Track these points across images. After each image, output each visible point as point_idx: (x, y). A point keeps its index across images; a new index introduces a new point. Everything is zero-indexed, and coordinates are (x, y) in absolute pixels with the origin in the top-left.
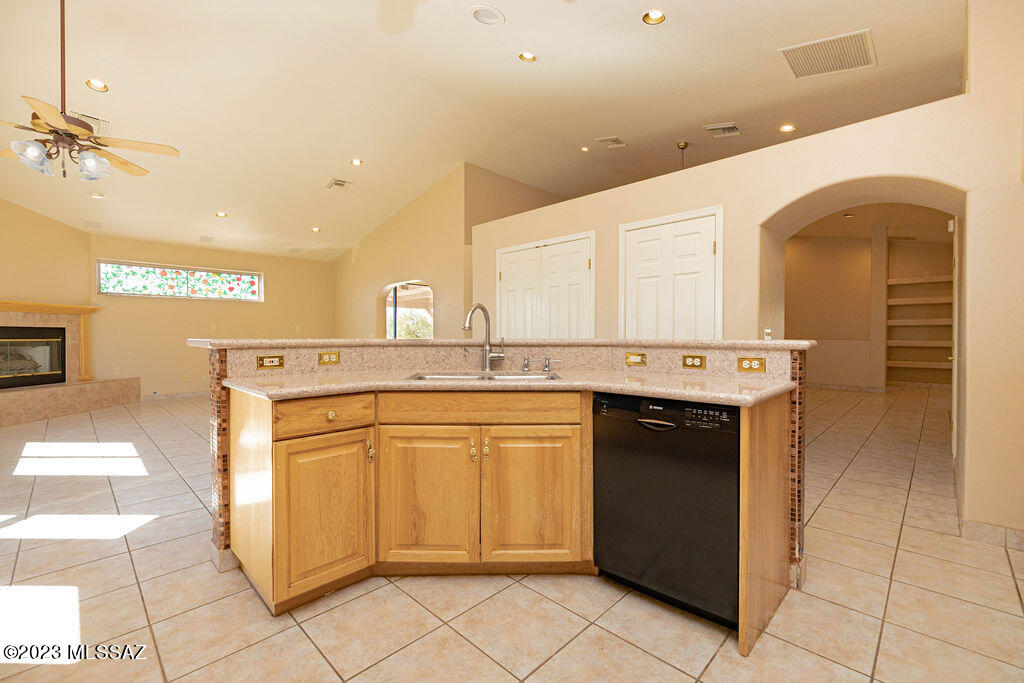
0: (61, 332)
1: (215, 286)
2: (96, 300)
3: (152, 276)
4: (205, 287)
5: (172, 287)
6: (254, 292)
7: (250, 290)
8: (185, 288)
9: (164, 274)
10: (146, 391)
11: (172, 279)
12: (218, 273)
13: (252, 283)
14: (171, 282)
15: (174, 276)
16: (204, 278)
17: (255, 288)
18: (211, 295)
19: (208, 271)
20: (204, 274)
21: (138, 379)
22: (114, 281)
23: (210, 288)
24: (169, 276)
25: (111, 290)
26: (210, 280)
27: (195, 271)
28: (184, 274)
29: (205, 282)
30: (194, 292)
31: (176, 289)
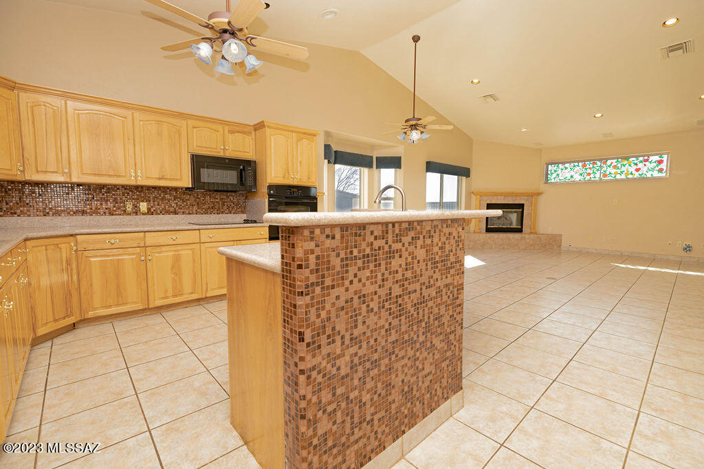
0: (521, 206)
1: (624, 169)
2: (543, 187)
3: (577, 168)
4: (613, 171)
5: (589, 174)
6: (661, 170)
7: (657, 169)
8: (598, 173)
9: (584, 166)
10: (564, 244)
11: (590, 168)
12: (626, 158)
13: (660, 162)
14: (589, 171)
15: (591, 166)
16: (615, 164)
17: (663, 166)
18: (618, 177)
19: (617, 158)
20: (614, 161)
21: (561, 235)
22: (554, 175)
23: (619, 171)
24: (588, 166)
25: (553, 181)
26: (619, 165)
27: (607, 160)
28: (599, 163)
29: (615, 167)
30: (605, 175)
31: (592, 176)
